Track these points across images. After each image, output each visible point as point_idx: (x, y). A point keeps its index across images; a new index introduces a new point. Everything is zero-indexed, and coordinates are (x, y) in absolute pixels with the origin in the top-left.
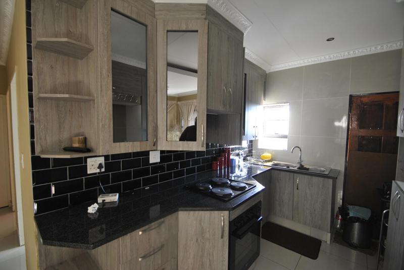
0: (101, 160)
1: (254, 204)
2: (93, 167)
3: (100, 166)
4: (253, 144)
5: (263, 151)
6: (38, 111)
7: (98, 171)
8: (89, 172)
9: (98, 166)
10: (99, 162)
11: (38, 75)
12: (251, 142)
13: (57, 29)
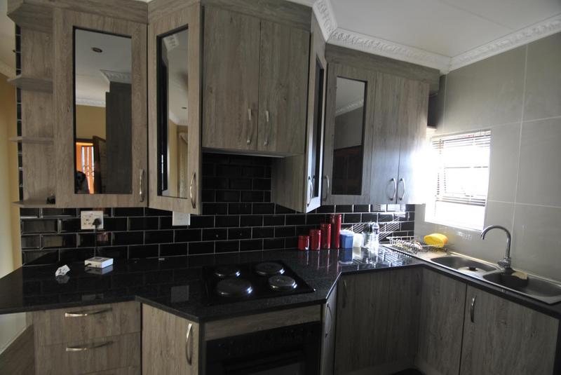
0: (100, 215)
1: (289, 323)
2: (88, 222)
3: (97, 222)
4: (416, 212)
5: (434, 228)
6: (26, 156)
7: (94, 227)
8: (83, 227)
9: (93, 221)
10: (96, 218)
11: (26, 118)
12: (411, 208)
13: (46, 66)
